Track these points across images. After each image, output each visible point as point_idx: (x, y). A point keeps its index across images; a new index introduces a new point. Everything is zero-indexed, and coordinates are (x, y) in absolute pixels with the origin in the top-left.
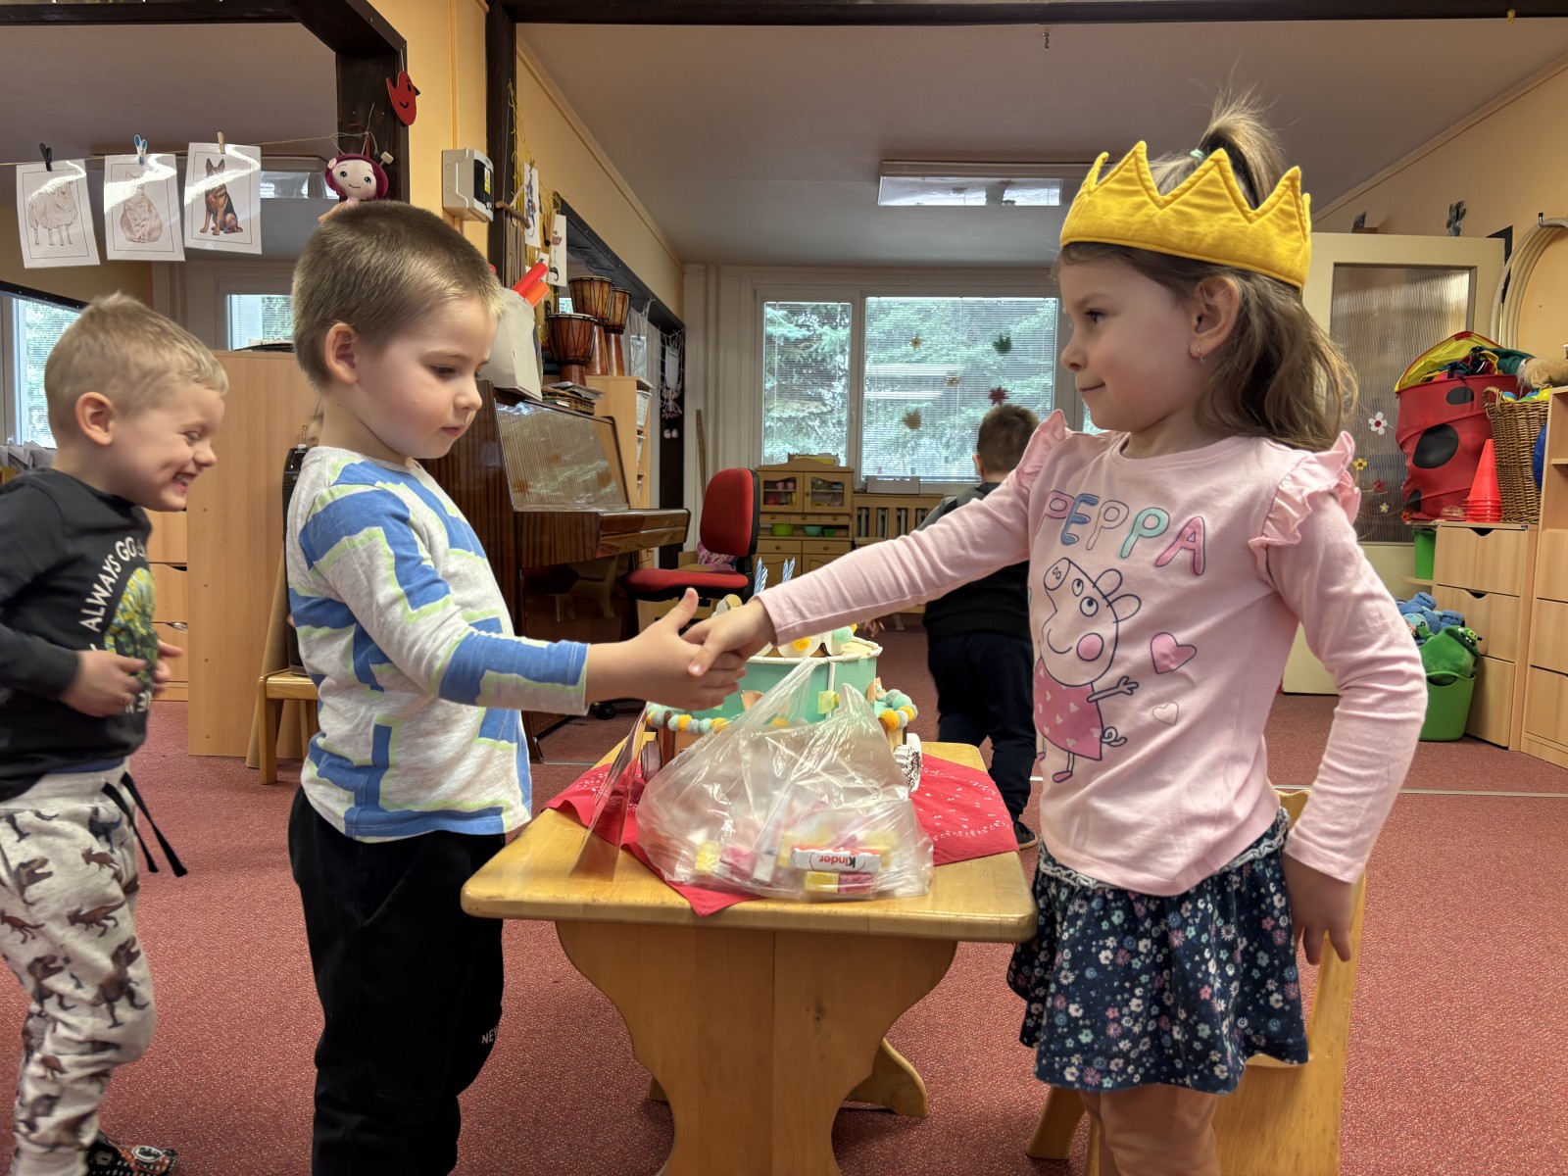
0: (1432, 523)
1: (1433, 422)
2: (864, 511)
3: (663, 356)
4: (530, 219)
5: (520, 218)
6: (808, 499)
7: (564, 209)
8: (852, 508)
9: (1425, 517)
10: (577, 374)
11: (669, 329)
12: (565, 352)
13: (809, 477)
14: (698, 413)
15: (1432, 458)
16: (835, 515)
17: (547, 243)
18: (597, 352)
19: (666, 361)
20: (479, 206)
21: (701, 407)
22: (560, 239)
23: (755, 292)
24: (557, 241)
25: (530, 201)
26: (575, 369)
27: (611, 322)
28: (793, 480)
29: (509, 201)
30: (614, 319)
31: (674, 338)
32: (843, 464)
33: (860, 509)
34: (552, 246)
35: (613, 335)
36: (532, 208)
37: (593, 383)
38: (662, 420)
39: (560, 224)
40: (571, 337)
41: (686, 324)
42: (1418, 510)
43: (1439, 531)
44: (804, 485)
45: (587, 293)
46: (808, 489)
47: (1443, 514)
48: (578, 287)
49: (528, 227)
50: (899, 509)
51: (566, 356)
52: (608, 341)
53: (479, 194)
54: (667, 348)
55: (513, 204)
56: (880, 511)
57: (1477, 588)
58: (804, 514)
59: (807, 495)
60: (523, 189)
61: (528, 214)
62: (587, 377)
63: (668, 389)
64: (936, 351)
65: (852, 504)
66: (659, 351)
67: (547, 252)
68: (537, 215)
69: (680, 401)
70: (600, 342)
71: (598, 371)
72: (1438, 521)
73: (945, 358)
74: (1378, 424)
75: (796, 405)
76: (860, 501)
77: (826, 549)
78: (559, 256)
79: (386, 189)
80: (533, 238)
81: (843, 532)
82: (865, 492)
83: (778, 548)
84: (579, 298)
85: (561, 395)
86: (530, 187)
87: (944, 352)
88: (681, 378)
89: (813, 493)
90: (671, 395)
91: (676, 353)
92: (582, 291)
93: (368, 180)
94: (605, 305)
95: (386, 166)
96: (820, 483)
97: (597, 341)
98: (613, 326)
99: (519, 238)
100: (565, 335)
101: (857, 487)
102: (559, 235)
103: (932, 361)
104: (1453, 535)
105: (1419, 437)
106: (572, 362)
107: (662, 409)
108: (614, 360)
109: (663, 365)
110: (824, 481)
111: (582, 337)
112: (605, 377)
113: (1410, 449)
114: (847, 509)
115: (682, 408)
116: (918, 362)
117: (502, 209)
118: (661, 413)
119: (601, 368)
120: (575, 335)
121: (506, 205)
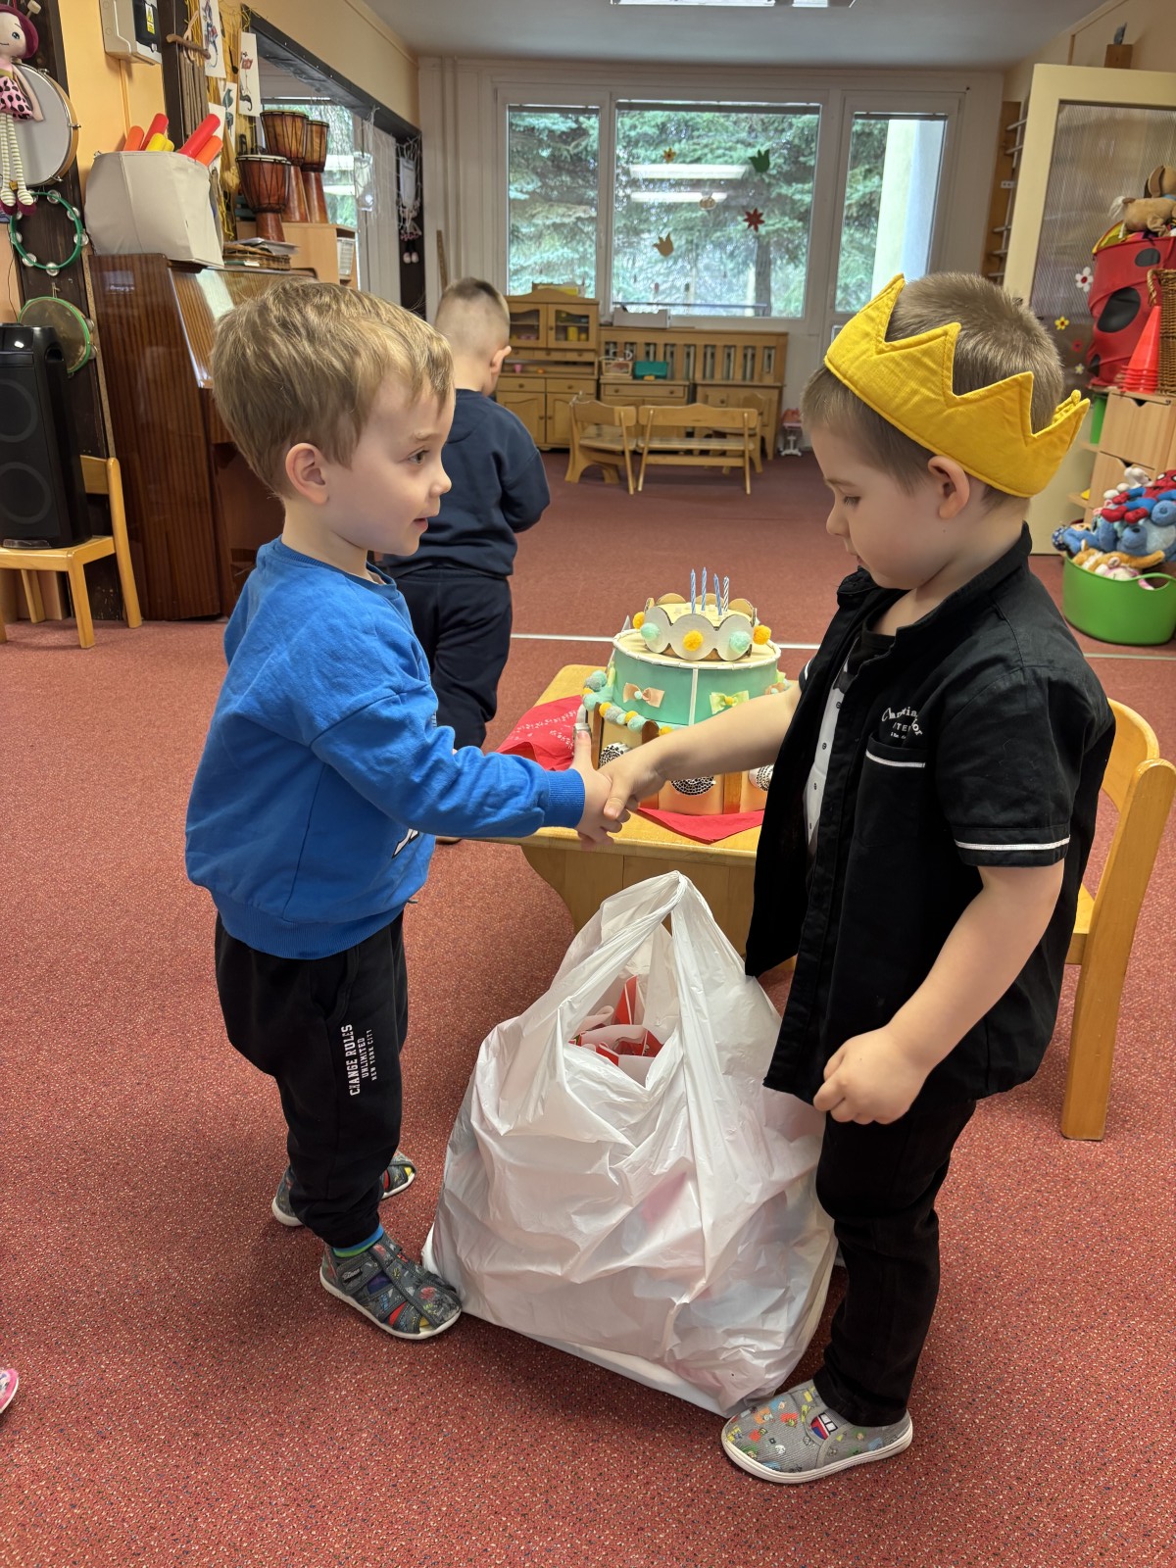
0: (1105, 390)
1: (1120, 285)
2: (612, 345)
3: (398, 171)
4: (211, 47)
5: (195, 50)
6: (552, 334)
7: (256, 23)
8: (599, 343)
9: (1100, 383)
10: (274, 224)
11: (406, 139)
12: (258, 198)
13: (552, 309)
14: (439, 234)
15: (1114, 322)
16: (580, 351)
17: (235, 70)
18: (296, 196)
19: (401, 175)
20: (143, 50)
21: (441, 228)
22: (251, 62)
23: (496, 91)
24: (247, 64)
25: (208, 25)
26: (270, 217)
27: (308, 158)
28: (536, 313)
29: (181, 33)
30: (312, 155)
31: (408, 148)
32: (590, 294)
33: (607, 343)
34: (242, 72)
35: (313, 174)
36: (214, 32)
37: (292, 232)
38: (401, 242)
39: (249, 43)
40: (262, 182)
41: (422, 129)
42: (1097, 376)
43: (1111, 398)
44: (548, 319)
45: (279, 130)
46: (552, 322)
47: (1116, 380)
48: (270, 123)
49: (208, 57)
50: (648, 344)
51: (260, 204)
52: (306, 181)
53: (142, 36)
54: (401, 159)
55: (188, 33)
56: (628, 346)
57: (1128, 458)
58: (548, 350)
59: (551, 329)
60: (198, 14)
61: (208, 41)
62: (284, 225)
63: (404, 207)
64: (712, 151)
65: (598, 336)
66: (394, 162)
67: (235, 80)
68: (219, 40)
69: (419, 220)
70: (297, 184)
71: (297, 216)
72: (1112, 389)
73: (721, 160)
74: (1084, 280)
75: (561, 210)
76: (606, 336)
77: (570, 387)
78: (251, 79)
79: (36, 44)
80: (216, 67)
81: (588, 370)
82: (611, 324)
83: (521, 386)
84: (272, 135)
85: (251, 253)
86: (208, 9)
87: (720, 152)
88: (419, 193)
89: (557, 327)
90: (409, 214)
91: (411, 165)
92: (274, 127)
93: (16, 35)
94: (299, 142)
95: (34, 16)
96: (564, 315)
97: (294, 183)
98: (312, 164)
99: (197, 72)
100: (256, 179)
101: (603, 320)
102: (249, 57)
103: (706, 162)
104: (1120, 404)
105: (1105, 301)
106: (266, 210)
107: (399, 231)
108: (315, 203)
109: (398, 179)
110: (568, 314)
111: (274, 182)
112: (305, 225)
113: (1098, 311)
114: (592, 344)
115: (422, 229)
116: (692, 162)
117: (174, 43)
118: (400, 234)
119: (301, 214)
120: (267, 180)
121: (179, 39)
